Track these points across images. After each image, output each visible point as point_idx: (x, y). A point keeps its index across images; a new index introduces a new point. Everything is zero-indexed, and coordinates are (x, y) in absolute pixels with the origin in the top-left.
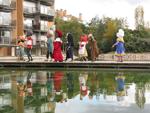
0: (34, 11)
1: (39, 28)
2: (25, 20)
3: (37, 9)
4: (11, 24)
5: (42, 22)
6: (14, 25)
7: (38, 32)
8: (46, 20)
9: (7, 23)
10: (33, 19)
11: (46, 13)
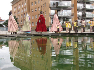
0: (83, 7)
1: (86, 16)
2: (78, 12)
3: (84, 6)
4: (72, 15)
5: (87, 13)
6: (73, 16)
7: (85, 18)
8: (89, 12)
9: (70, 15)
10: (82, 12)
11: (89, 8)
